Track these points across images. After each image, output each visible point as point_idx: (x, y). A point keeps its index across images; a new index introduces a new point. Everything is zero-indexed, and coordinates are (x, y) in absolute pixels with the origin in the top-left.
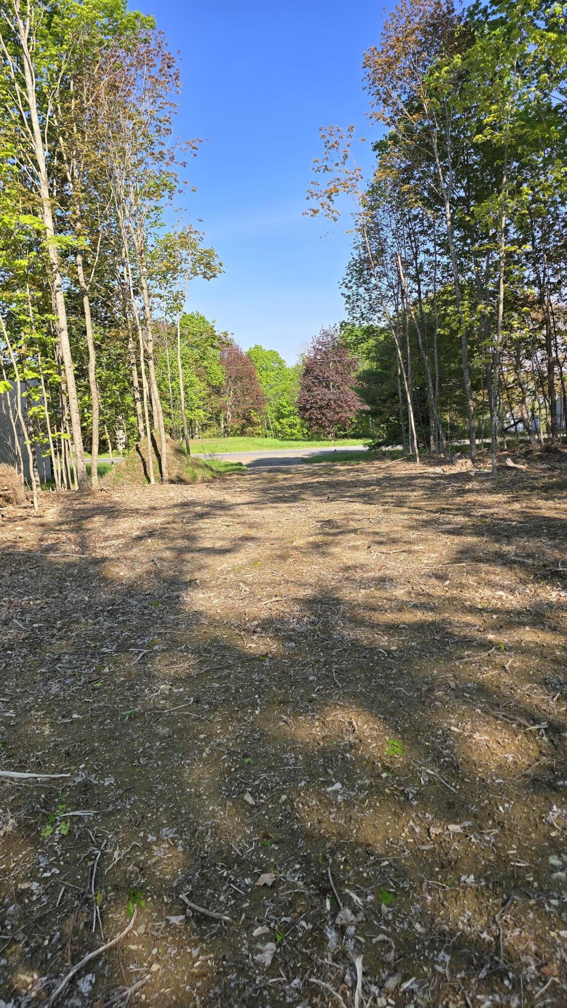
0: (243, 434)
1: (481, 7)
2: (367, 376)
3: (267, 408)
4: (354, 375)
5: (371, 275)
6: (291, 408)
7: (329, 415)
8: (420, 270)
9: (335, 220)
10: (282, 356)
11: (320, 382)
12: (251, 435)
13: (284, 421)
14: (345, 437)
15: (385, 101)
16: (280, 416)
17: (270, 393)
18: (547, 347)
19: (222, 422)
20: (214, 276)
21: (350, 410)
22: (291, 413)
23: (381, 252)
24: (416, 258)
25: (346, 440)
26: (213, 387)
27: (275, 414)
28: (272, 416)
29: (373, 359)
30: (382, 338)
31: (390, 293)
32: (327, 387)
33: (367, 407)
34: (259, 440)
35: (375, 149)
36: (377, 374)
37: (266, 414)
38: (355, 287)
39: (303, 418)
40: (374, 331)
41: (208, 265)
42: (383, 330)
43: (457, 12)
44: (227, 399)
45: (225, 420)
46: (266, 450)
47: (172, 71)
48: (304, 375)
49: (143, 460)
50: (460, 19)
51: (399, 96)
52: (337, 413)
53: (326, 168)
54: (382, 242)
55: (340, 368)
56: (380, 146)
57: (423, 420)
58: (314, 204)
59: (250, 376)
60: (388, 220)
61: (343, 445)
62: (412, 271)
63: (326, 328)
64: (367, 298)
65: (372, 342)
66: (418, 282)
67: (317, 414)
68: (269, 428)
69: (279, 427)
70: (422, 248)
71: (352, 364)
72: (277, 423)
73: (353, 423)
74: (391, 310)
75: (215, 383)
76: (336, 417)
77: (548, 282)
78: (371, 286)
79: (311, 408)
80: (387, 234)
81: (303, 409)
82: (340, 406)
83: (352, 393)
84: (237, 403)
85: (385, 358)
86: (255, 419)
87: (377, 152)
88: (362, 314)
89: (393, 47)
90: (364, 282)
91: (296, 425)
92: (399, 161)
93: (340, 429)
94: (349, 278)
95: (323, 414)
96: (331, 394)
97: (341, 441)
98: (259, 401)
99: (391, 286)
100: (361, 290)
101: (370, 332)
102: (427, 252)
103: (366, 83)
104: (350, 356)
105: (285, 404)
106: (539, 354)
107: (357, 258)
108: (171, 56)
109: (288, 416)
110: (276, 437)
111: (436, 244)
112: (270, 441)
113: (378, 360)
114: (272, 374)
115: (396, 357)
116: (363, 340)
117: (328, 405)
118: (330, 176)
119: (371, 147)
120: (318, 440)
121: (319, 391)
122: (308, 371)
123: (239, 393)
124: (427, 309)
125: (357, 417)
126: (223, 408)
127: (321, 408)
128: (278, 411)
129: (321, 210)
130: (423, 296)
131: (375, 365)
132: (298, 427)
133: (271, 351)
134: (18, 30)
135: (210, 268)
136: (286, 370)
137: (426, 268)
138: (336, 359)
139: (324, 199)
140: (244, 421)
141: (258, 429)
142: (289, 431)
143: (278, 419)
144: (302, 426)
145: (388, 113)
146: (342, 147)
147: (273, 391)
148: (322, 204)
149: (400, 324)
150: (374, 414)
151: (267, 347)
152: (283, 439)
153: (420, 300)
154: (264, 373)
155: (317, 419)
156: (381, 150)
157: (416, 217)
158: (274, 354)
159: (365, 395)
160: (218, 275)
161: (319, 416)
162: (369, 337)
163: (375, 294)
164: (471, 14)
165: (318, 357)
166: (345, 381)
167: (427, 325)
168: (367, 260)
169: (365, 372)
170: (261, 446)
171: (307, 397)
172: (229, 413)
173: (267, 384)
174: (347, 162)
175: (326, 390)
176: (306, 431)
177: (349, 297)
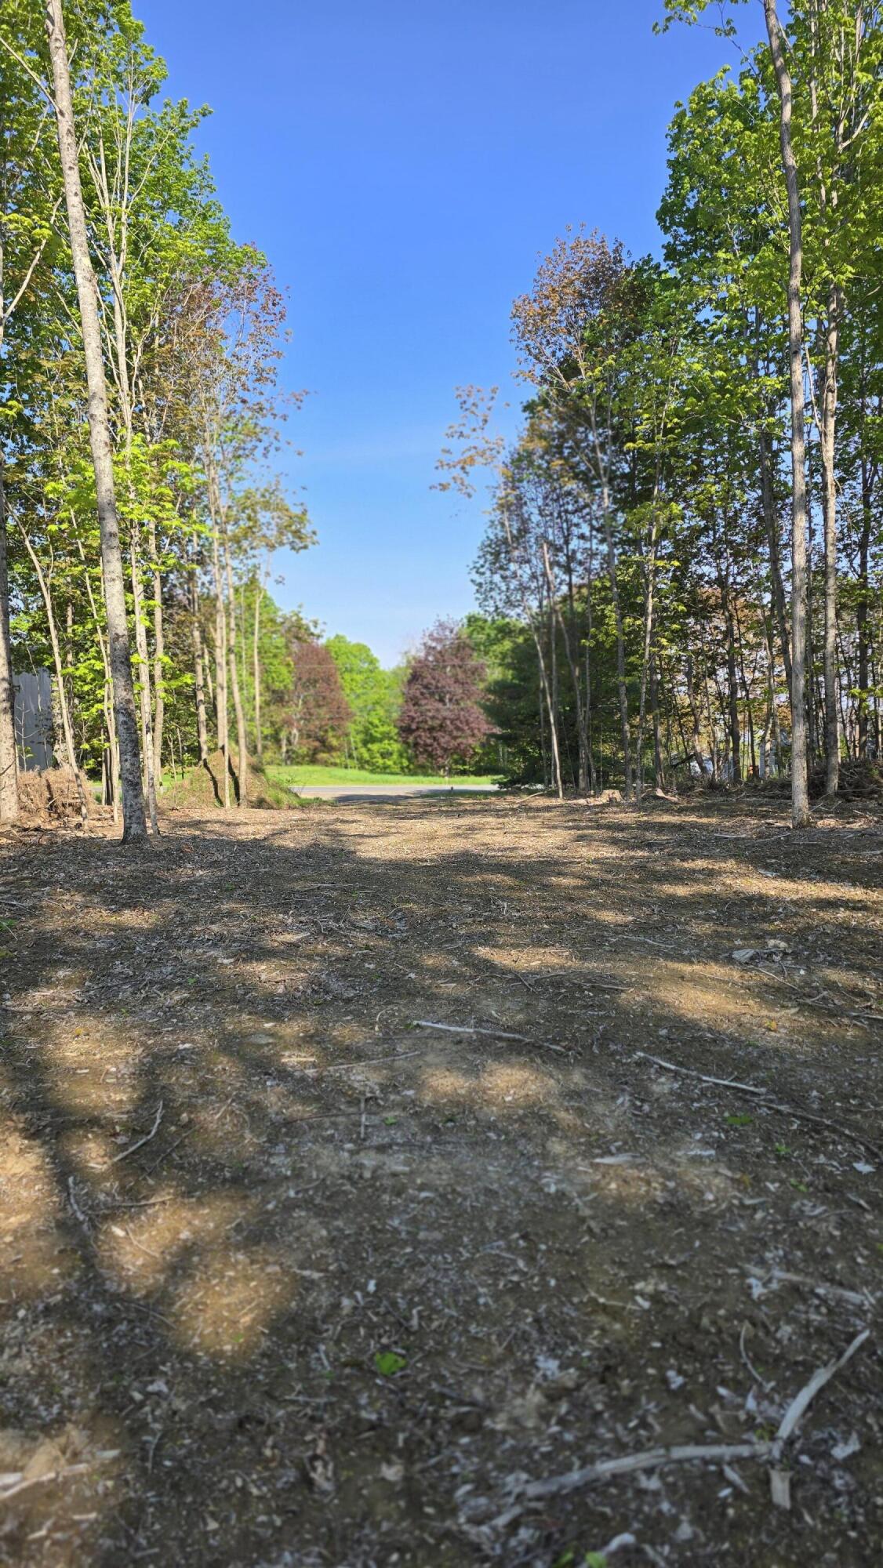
0: (313, 761)
1: (653, 263)
2: (500, 688)
3: (351, 727)
4: (482, 686)
5: (510, 560)
6: (385, 729)
7: (442, 740)
8: (571, 558)
9: (469, 496)
10: (375, 653)
11: (432, 694)
12: (326, 764)
13: (375, 747)
14: (464, 773)
15: (536, 358)
16: (369, 739)
17: (355, 705)
18: (730, 664)
19: (284, 742)
20: (305, 547)
21: (473, 735)
22: (386, 736)
23: (524, 531)
24: (567, 543)
25: (465, 778)
26: (274, 692)
27: (361, 736)
28: (356, 739)
29: (508, 666)
30: (520, 640)
31: (533, 585)
32: (441, 700)
33: (497, 730)
34: (340, 772)
35: (525, 409)
36: (512, 686)
37: (347, 735)
38: (488, 574)
39: (406, 743)
40: (511, 632)
41: (297, 534)
42: (522, 631)
43: (626, 264)
44: (295, 710)
45: (289, 742)
46: (349, 785)
47: (277, 309)
48: (410, 682)
49: (213, 778)
50: (628, 272)
51: (554, 354)
52: (455, 738)
53: (461, 434)
54: (525, 521)
55: (461, 676)
56: (530, 407)
57: (570, 752)
58: (445, 476)
59: (328, 679)
60: (533, 493)
61: (462, 783)
62: (562, 559)
63: (444, 619)
64: (504, 588)
65: (507, 645)
66: (569, 571)
67: (426, 739)
68: (350, 756)
69: (366, 756)
70: (575, 531)
71: (476, 671)
72: (363, 750)
73: (476, 753)
74: (535, 604)
75: (278, 686)
76: (454, 743)
77: (735, 583)
78: (508, 573)
79: (418, 728)
80: (532, 510)
81: (406, 730)
82: (458, 729)
83: (477, 711)
84: (308, 716)
85: (525, 666)
86: (334, 742)
87: (527, 414)
88: (497, 608)
89: (547, 297)
90: (501, 568)
91: (391, 754)
92: (550, 425)
93: (456, 762)
94: (482, 562)
95: (435, 739)
96: (447, 710)
97: (457, 779)
98: (341, 714)
99: (534, 577)
100: (497, 578)
101: (505, 631)
102: (582, 537)
103: (515, 335)
104: (475, 660)
105: (376, 722)
106: (722, 673)
107: (492, 537)
108: (277, 292)
109: (381, 741)
110: (362, 768)
111: (593, 528)
112: (354, 773)
113: (515, 669)
114: (359, 677)
115: (538, 666)
116: (496, 641)
117: (441, 726)
118: (465, 443)
119: (520, 408)
120: (426, 774)
121: (431, 706)
122: (415, 677)
123: (312, 704)
124: (579, 607)
125: (483, 745)
126: (288, 723)
127: (431, 729)
128: (366, 731)
129: (453, 485)
130: (575, 590)
131: (510, 673)
132: (395, 756)
133: (358, 645)
134: (109, 266)
135: (300, 538)
136: (380, 673)
137: (579, 556)
138: (457, 662)
139: (457, 472)
140: (317, 744)
141: (336, 757)
142: (380, 761)
143: (365, 743)
144: (401, 756)
145: (539, 370)
146: (481, 411)
147: (360, 703)
148: (454, 478)
149: (544, 624)
150: (506, 740)
151: (352, 639)
152: (372, 772)
153: (571, 596)
154: (347, 676)
155: (426, 745)
156: (532, 412)
157: (569, 493)
158: (363, 649)
159: (494, 713)
160: (310, 546)
161: (429, 741)
162: (503, 638)
163: (514, 584)
164: (640, 270)
165: (431, 658)
166: (468, 695)
167: (578, 626)
168: (505, 541)
169: (497, 683)
170: (343, 779)
171: (412, 714)
172: (295, 731)
173: (352, 692)
174: (487, 426)
175: (440, 705)
176: (405, 763)
177: (480, 585)
